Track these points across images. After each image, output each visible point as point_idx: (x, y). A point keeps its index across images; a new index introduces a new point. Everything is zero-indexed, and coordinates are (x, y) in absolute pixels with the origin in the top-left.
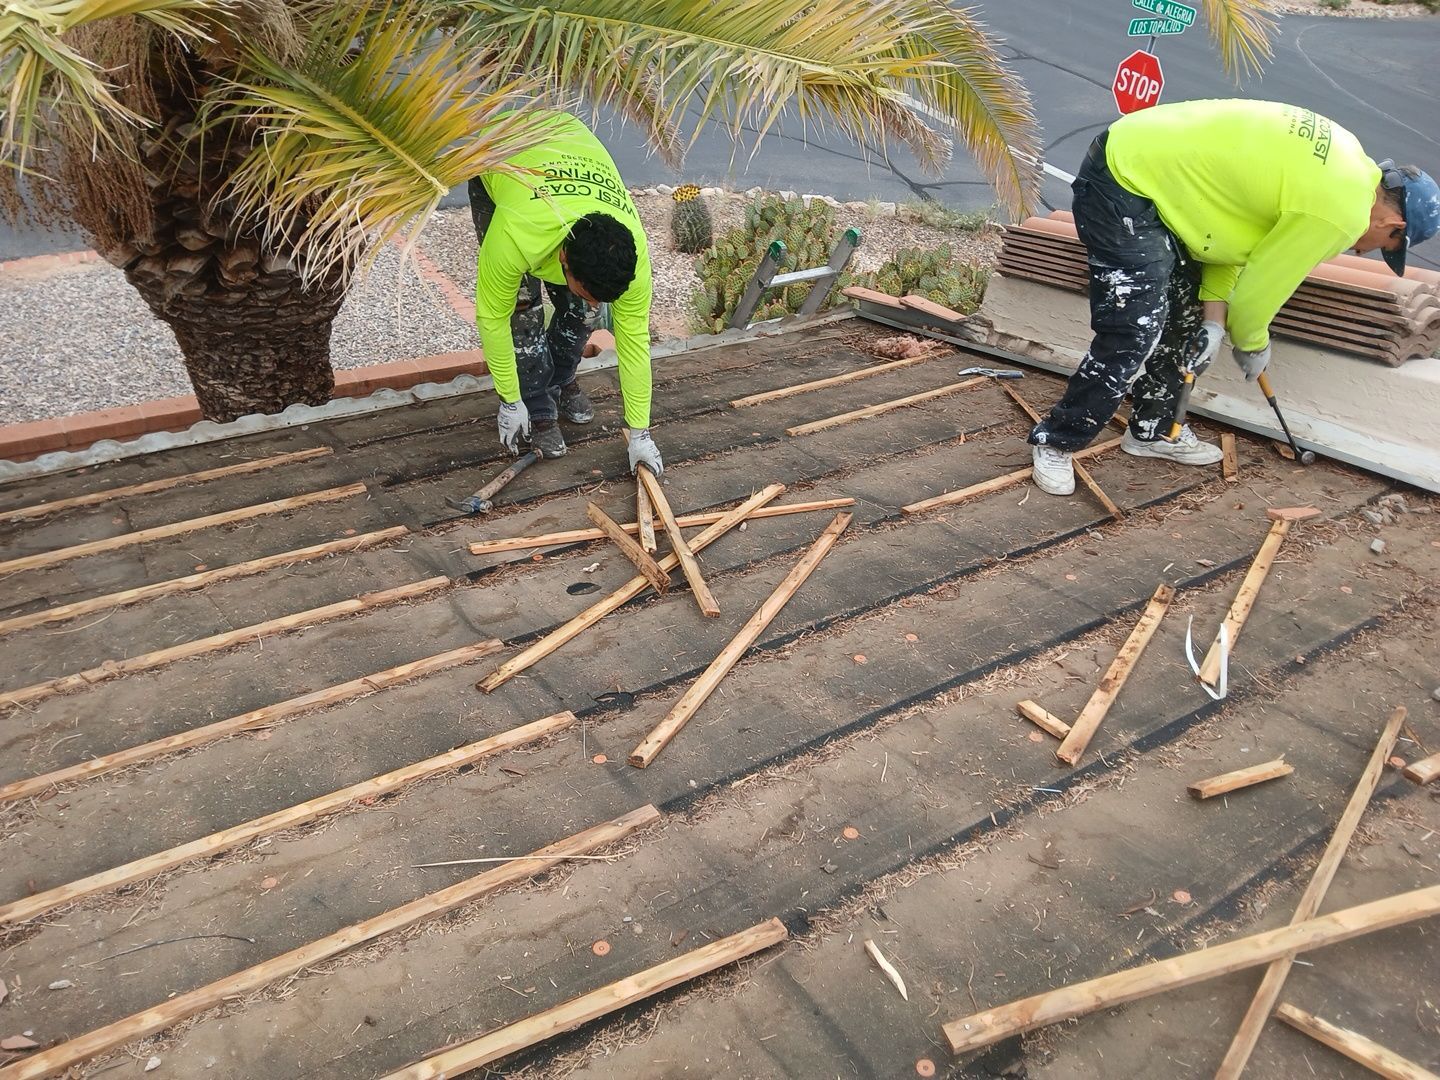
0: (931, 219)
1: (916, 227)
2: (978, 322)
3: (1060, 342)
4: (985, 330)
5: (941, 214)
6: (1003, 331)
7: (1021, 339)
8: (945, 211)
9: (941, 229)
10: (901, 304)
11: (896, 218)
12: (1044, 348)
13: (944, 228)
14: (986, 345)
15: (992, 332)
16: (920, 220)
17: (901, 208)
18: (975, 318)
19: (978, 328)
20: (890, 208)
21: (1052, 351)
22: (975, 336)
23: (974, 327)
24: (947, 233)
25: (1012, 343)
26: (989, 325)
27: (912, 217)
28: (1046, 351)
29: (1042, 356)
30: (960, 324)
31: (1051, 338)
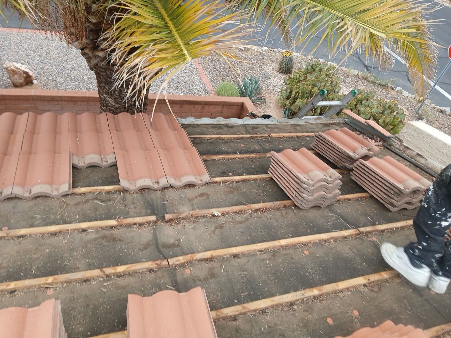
0: (369, 79)
1: (363, 81)
2: (396, 138)
3: (431, 157)
4: (399, 143)
5: (373, 78)
6: (406, 145)
7: (414, 151)
8: (375, 78)
9: (372, 83)
10: (366, 123)
11: (357, 76)
12: (423, 157)
13: (373, 83)
14: (398, 149)
15: (402, 145)
16: (366, 79)
17: (360, 73)
18: (396, 137)
19: (396, 141)
20: (356, 72)
21: (426, 160)
22: (394, 144)
23: (394, 140)
24: (374, 85)
25: (409, 151)
26: (401, 141)
27: (363, 77)
28: (424, 159)
29: (422, 161)
30: (389, 138)
31: (428, 155)
